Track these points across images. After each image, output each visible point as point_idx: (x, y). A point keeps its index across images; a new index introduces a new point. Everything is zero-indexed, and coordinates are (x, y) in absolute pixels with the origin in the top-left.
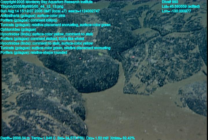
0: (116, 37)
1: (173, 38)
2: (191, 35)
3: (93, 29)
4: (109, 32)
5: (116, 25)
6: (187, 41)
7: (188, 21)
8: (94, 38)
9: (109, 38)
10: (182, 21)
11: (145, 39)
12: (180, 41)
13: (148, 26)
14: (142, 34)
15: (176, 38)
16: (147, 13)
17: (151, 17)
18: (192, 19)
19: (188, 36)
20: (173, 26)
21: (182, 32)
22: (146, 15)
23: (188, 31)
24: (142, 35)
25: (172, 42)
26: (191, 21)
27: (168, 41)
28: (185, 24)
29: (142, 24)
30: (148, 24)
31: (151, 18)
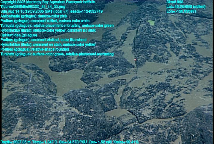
0: (86, 128)
1: (152, 127)
2: (173, 123)
3: (60, 119)
4: (78, 122)
5: (87, 113)
6: (168, 131)
7: (170, 105)
8: (61, 131)
9: (78, 130)
10: (162, 104)
11: (121, 125)
12: (160, 131)
13: (124, 107)
14: (118, 117)
15: (155, 126)
16: (124, 90)
17: (128, 96)
18: (174, 101)
19: (169, 123)
20: (153, 111)
21: (162, 118)
22: (123, 92)
23: (170, 118)
24: (117, 119)
25: (151, 131)
26: (172, 105)
27: (146, 130)
28: (166, 108)
29: (118, 104)
30: (125, 104)
31: (128, 98)
